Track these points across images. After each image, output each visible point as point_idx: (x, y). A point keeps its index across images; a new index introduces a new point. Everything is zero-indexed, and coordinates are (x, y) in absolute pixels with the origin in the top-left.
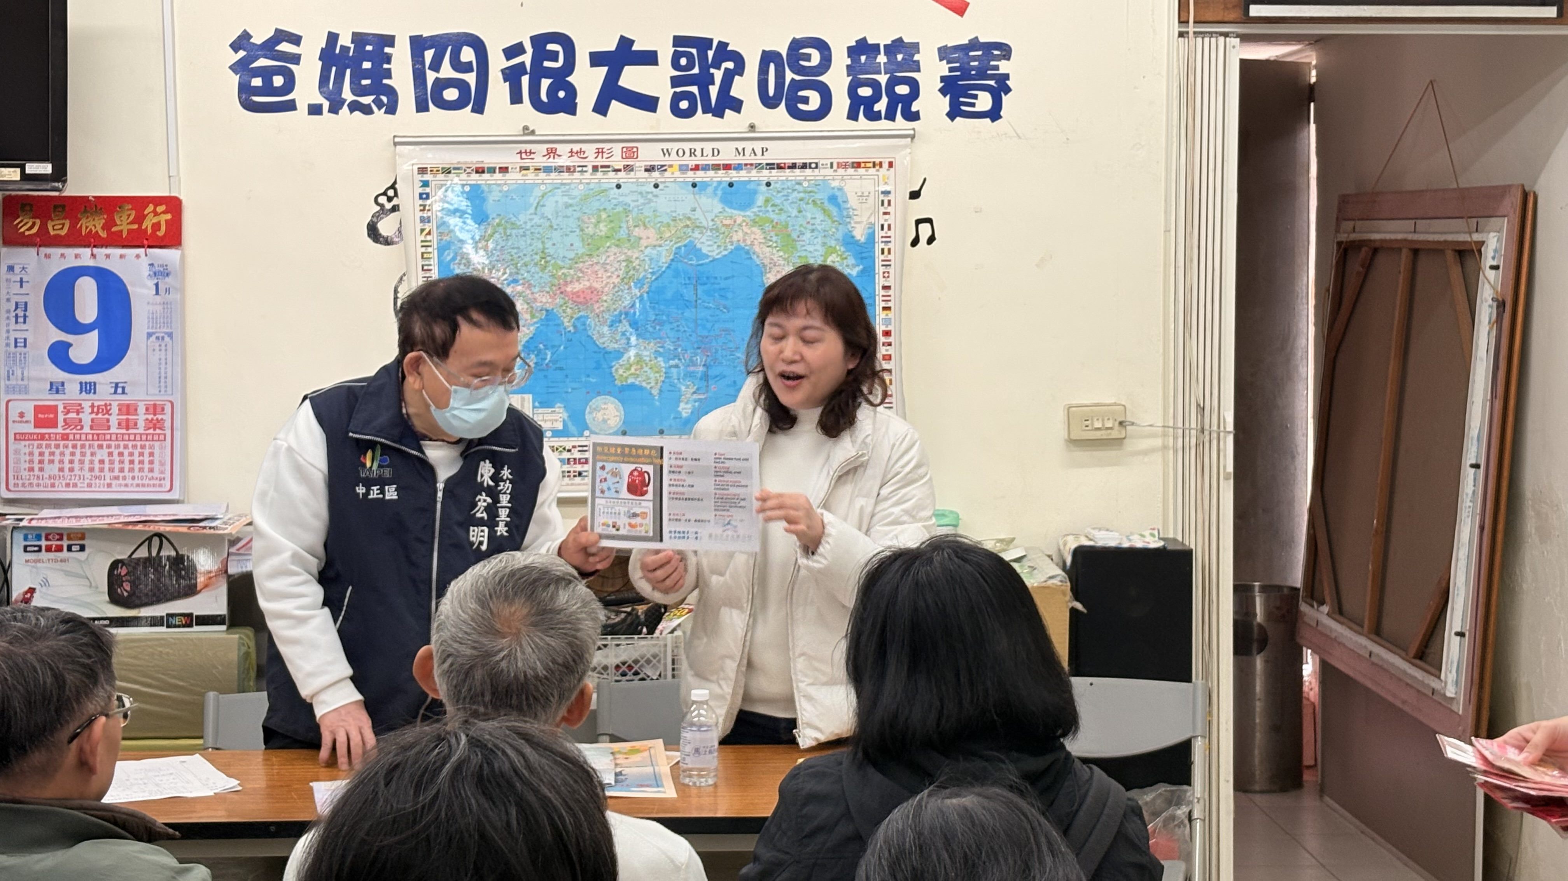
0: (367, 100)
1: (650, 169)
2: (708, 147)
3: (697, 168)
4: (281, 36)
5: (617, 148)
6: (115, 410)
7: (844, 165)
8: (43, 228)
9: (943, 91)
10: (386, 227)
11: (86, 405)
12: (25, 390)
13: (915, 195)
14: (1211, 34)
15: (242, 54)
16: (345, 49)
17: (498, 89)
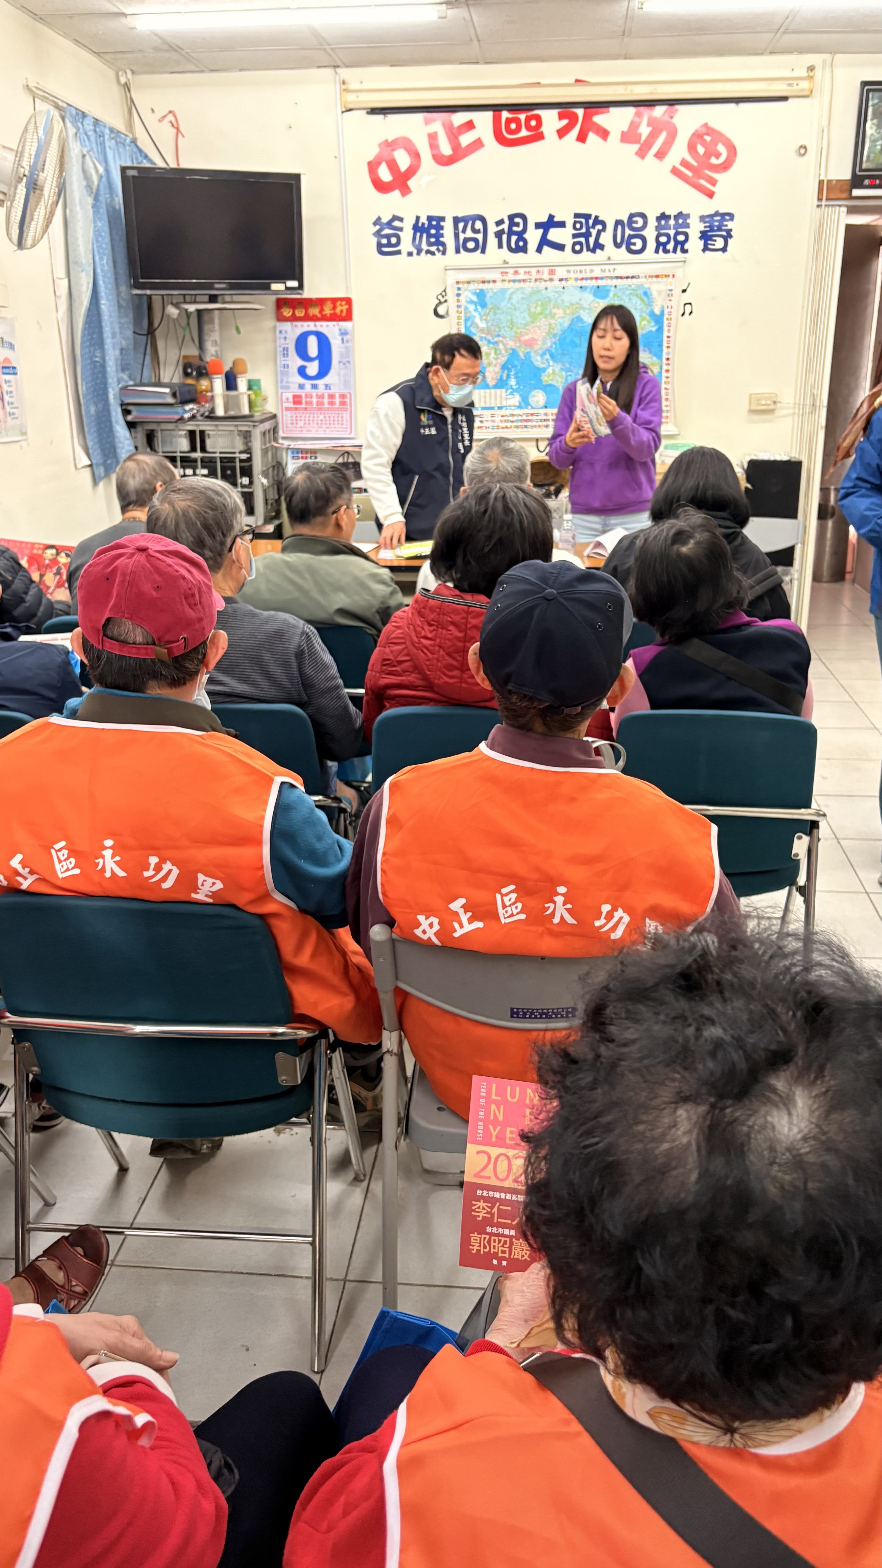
0: (433, 249)
1: (561, 280)
2: (588, 268)
3: (582, 279)
4: (395, 218)
5: (546, 270)
6: (326, 396)
7: (651, 277)
8: (294, 313)
9: (701, 238)
10: (441, 310)
11: (314, 395)
12: (288, 388)
13: (684, 291)
14: (832, 206)
15: (378, 227)
16: (423, 224)
17: (492, 241)
